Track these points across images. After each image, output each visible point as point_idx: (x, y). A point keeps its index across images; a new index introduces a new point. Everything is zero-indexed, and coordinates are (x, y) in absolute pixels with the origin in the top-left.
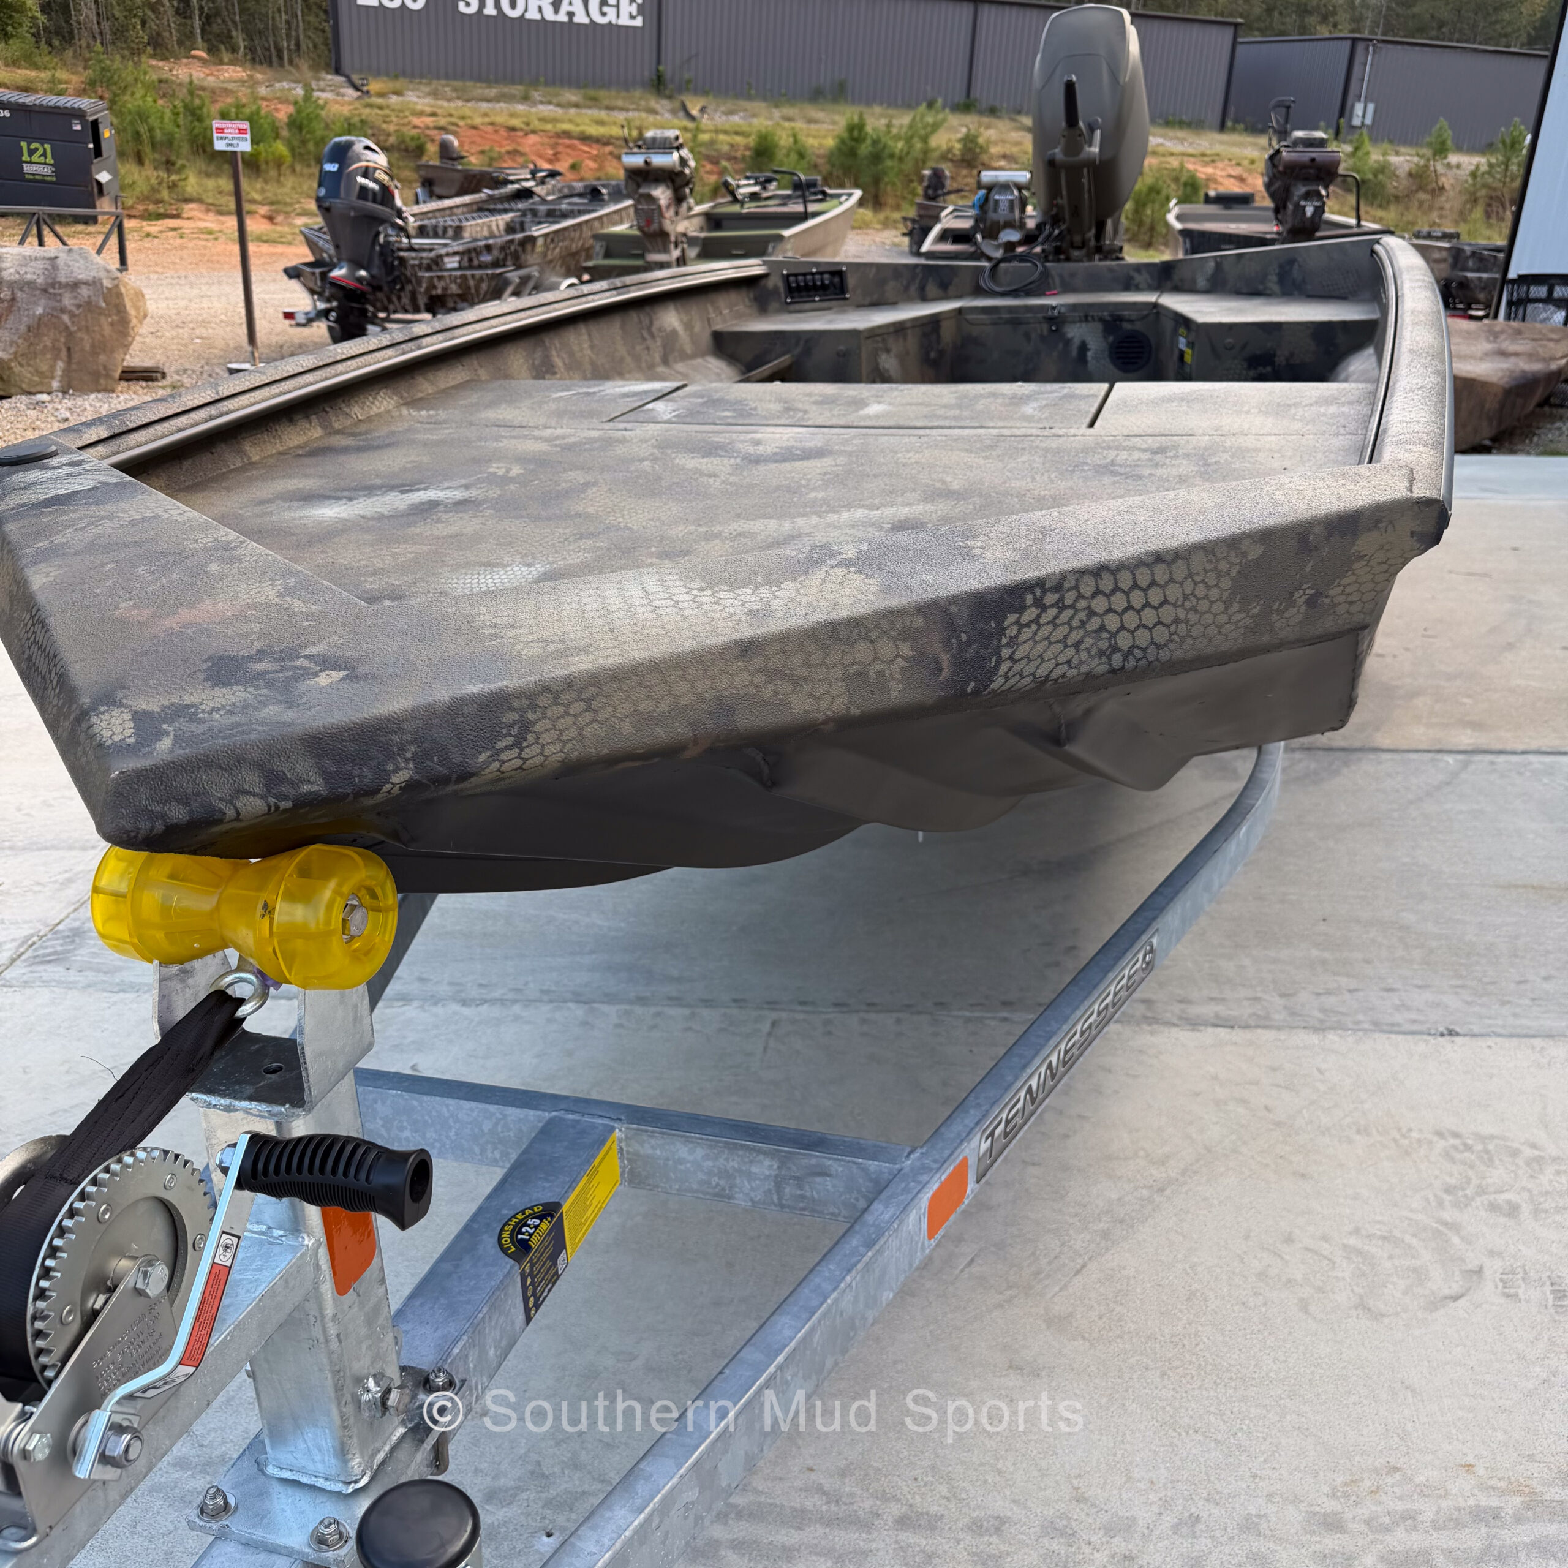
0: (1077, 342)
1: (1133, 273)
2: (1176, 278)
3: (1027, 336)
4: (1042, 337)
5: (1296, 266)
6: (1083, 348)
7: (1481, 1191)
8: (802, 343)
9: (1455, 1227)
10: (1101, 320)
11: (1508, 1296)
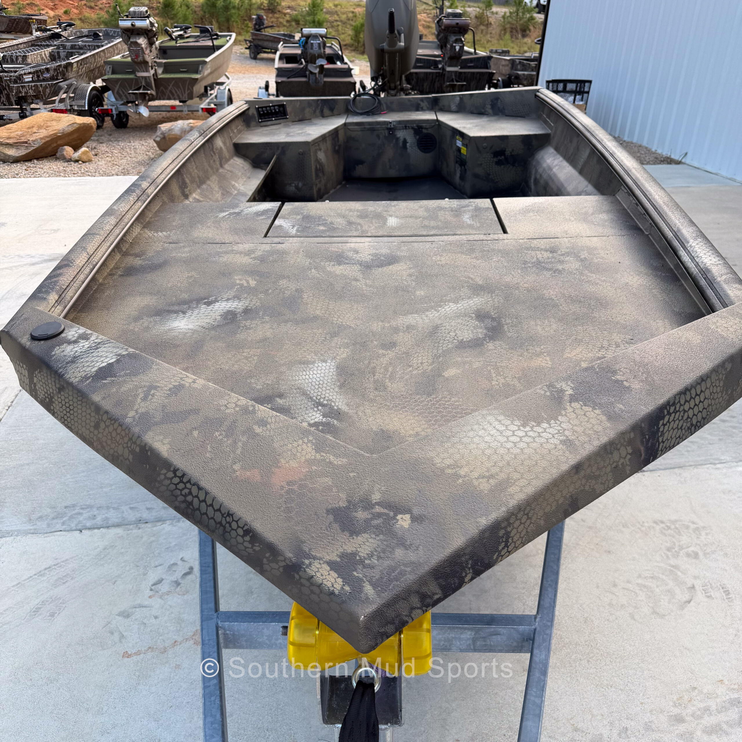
0: (402, 139)
1: (419, 102)
2: (441, 104)
3: (378, 136)
4: (385, 136)
5: (499, 101)
6: (405, 142)
7: (681, 548)
8: (280, 148)
9: (676, 567)
10: (413, 128)
11: (708, 597)
